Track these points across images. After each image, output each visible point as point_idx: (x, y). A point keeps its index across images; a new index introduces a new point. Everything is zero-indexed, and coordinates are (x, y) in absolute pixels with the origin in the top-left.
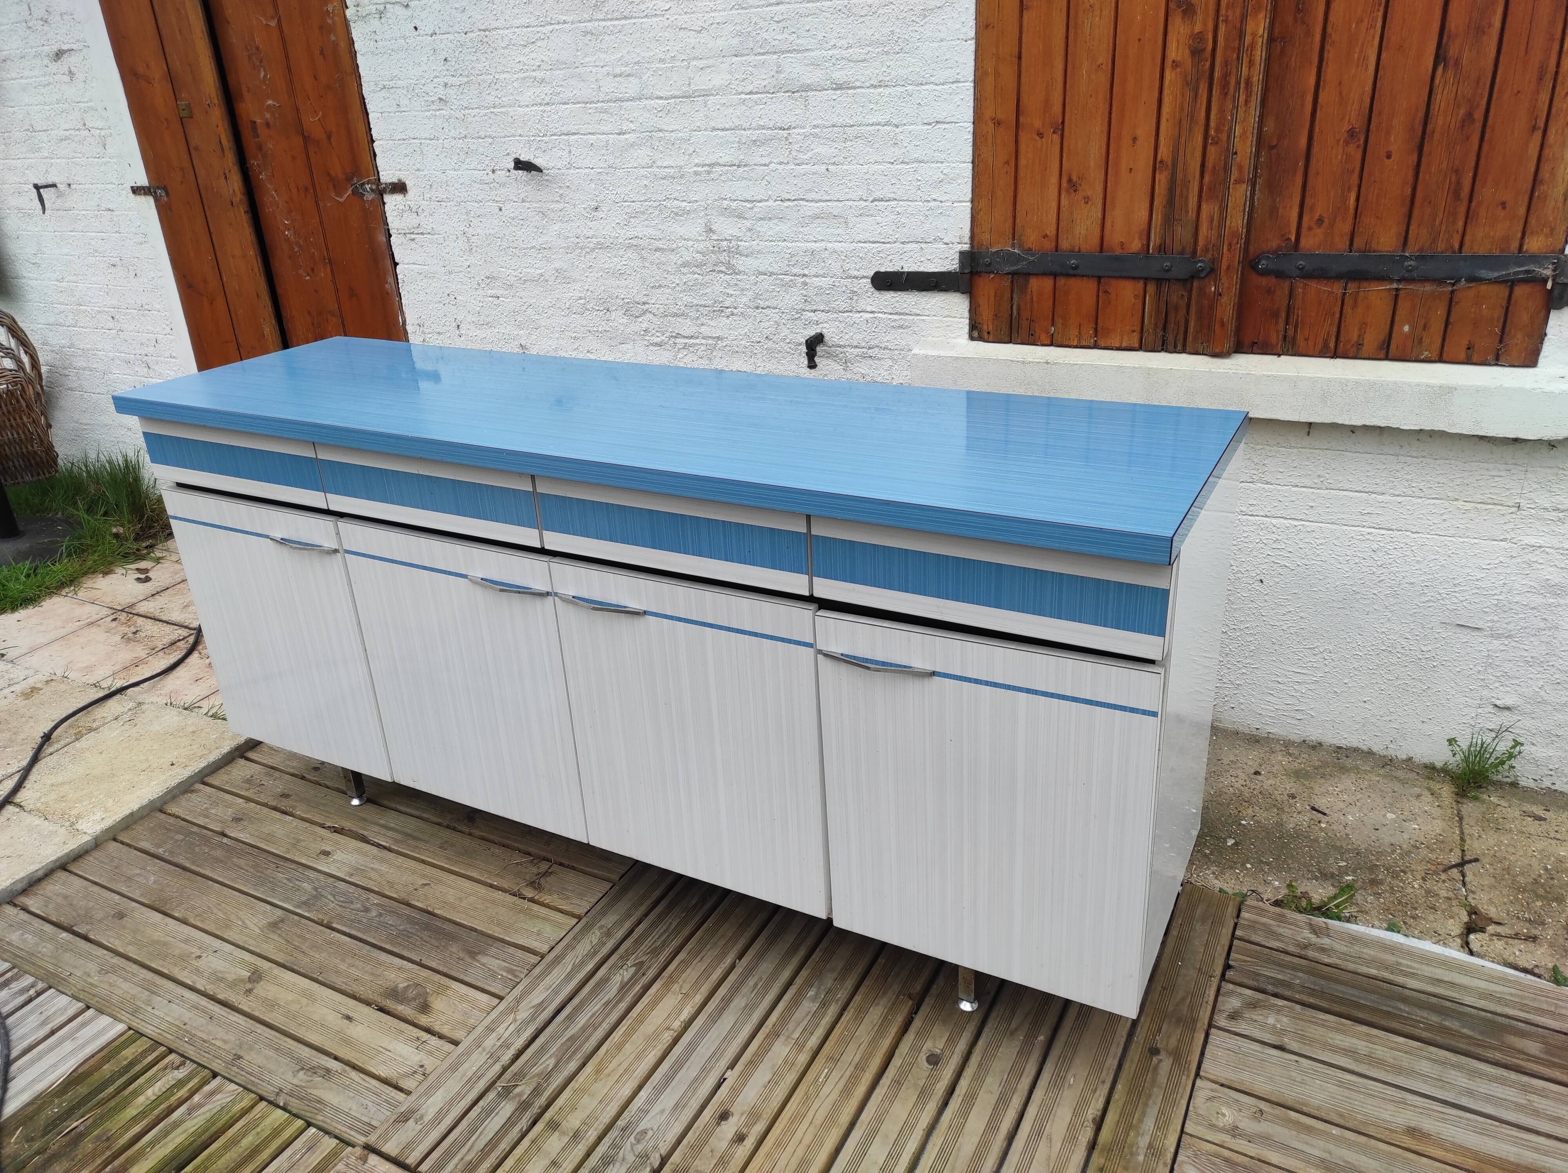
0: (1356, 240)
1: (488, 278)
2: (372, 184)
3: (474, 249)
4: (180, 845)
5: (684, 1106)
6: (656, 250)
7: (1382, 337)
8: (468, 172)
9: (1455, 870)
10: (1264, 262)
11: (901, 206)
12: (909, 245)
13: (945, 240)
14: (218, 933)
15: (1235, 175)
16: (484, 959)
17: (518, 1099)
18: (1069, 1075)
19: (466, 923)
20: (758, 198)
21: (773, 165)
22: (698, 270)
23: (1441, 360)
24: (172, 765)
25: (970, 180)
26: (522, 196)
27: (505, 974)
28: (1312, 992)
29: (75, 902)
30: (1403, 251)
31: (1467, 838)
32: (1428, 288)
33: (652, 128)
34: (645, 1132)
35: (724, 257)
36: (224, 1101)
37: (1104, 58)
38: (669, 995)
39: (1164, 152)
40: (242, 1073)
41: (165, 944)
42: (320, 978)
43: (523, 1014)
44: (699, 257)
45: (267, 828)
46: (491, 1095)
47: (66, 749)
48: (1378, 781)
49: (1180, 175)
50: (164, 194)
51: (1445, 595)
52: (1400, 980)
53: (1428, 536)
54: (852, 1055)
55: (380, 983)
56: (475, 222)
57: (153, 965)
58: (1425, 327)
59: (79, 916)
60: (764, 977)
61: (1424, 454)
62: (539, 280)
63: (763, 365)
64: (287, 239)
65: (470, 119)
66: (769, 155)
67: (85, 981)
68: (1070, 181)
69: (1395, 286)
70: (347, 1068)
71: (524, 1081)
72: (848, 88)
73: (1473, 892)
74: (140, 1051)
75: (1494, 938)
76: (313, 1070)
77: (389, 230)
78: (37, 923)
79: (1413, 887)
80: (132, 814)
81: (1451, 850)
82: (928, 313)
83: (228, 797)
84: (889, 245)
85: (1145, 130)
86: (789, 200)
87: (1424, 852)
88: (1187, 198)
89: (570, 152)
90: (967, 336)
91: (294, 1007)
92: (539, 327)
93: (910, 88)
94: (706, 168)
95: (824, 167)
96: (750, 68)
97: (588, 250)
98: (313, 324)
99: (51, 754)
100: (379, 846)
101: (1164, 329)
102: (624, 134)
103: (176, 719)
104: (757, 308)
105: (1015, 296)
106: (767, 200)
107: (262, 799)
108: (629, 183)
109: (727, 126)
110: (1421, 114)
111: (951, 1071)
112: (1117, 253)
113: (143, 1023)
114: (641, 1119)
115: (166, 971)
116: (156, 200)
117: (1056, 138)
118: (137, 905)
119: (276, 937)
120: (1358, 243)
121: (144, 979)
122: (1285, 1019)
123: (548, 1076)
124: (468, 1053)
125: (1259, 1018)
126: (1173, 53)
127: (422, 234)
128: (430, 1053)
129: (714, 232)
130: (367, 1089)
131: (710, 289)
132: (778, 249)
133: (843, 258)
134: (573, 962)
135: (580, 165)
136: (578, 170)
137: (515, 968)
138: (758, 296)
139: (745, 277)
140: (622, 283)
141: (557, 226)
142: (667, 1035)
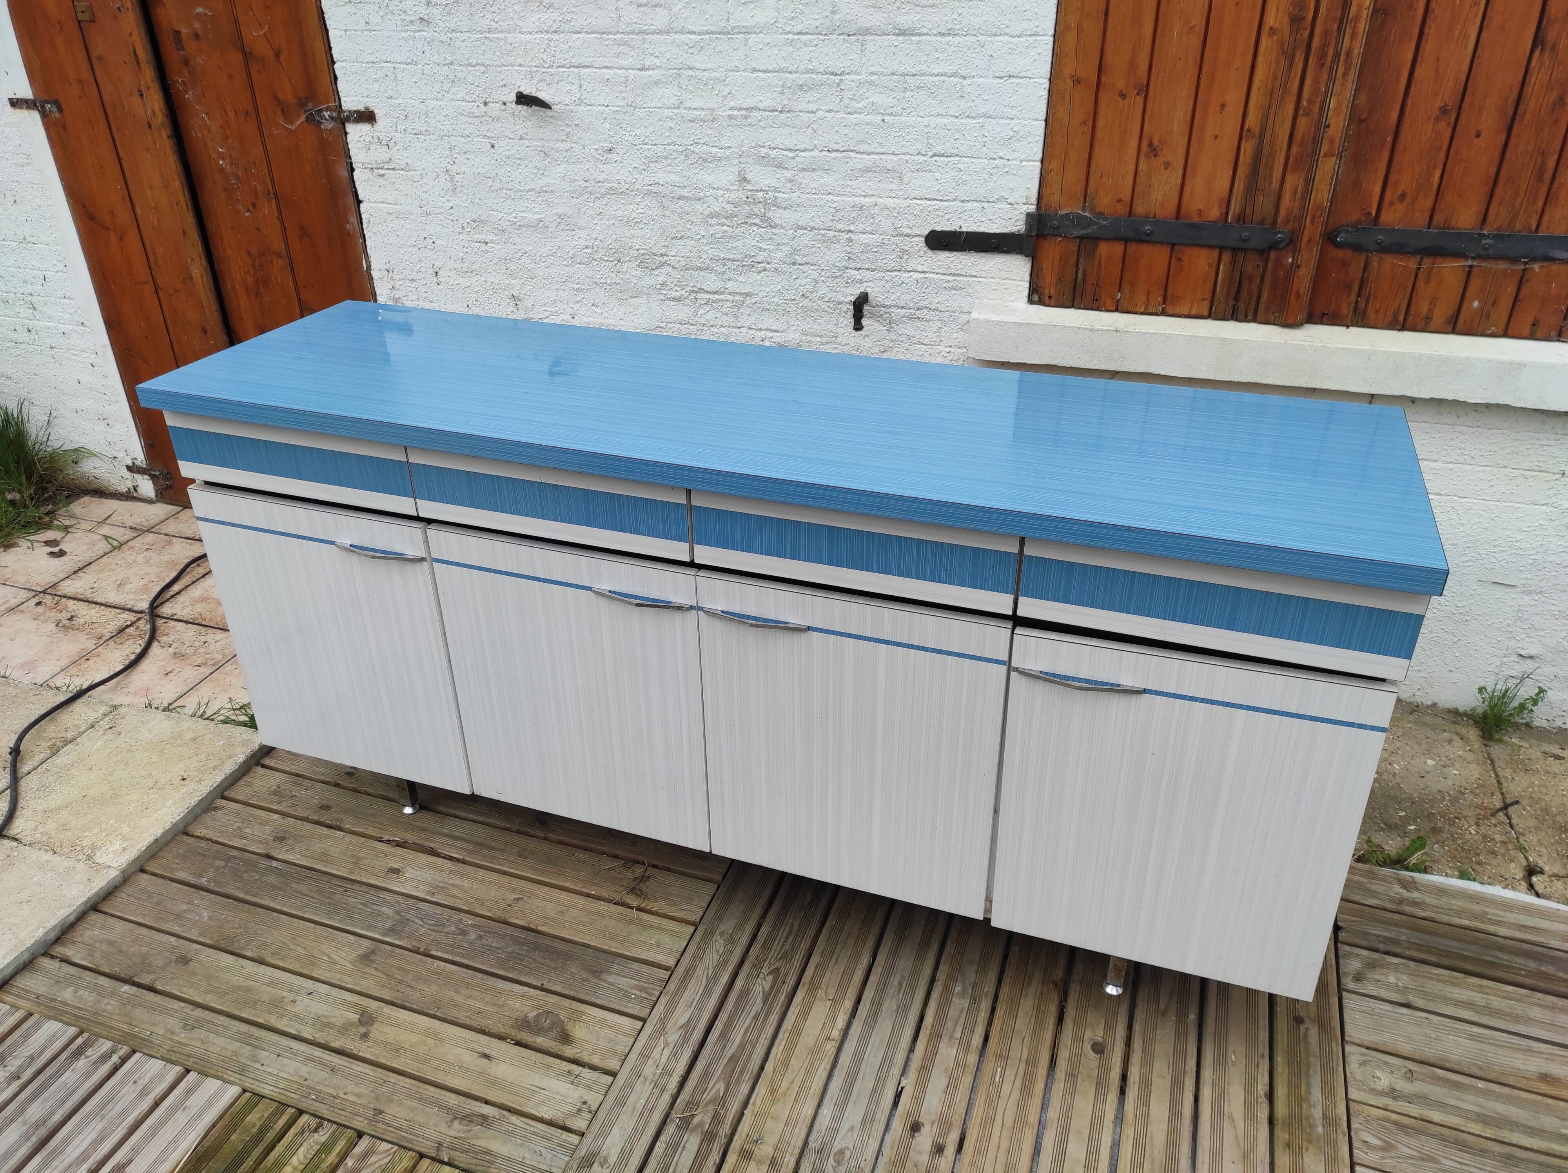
0: (1436, 217)
1: (475, 221)
2: (332, 110)
3: (459, 189)
4: (223, 873)
5: (873, 1120)
6: (679, 198)
7: (1452, 310)
8: (453, 103)
9: (1501, 814)
10: (1342, 235)
11: (964, 163)
12: (969, 204)
13: (1011, 200)
14: (305, 971)
15: (1325, 148)
16: (611, 979)
17: (700, 1130)
18: (1229, 1053)
19: (576, 939)
20: (802, 147)
21: (821, 112)
22: (727, 222)
23: (1506, 334)
24: (184, 779)
25: (1042, 138)
26: (520, 132)
27: (638, 993)
28: (1420, 948)
29: (124, 948)
30: (1481, 229)
31: (1503, 781)
32: (1502, 265)
33: (681, 66)
34: (841, 1152)
35: (758, 209)
36: (381, 1163)
37: (1198, 21)
38: (817, 1002)
39: (1253, 120)
40: (390, 1129)
41: (248, 989)
42: (438, 1014)
43: (673, 1037)
44: (729, 207)
45: (318, 847)
46: (671, 1129)
47: (44, 766)
48: (1411, 728)
49: (1266, 144)
50: (55, 110)
51: (1484, 556)
52: (1491, 928)
53: (1475, 501)
54: (1019, 1051)
55: (507, 1014)
56: (461, 159)
57: (244, 1015)
58: (1493, 304)
59: (135, 964)
60: (906, 975)
61: (1479, 423)
62: (539, 225)
63: (796, 323)
64: (221, 170)
65: (458, 44)
66: (816, 101)
67: (170, 1039)
68: (1151, 145)
69: (1470, 262)
70: (505, 1113)
71: (699, 1110)
72: (912, 34)
73: (1523, 835)
74: (266, 1115)
75: (1553, 878)
76: (468, 1118)
77: (351, 164)
78: (88, 976)
79: (1470, 833)
80: (156, 841)
81: (1493, 794)
82: (985, 274)
83: (259, 812)
84: (947, 204)
85: (1234, 99)
86: (837, 151)
87: (1469, 797)
88: (1272, 168)
89: (581, 87)
90: (1026, 299)
91: (421, 1049)
92: (535, 277)
93: (981, 38)
94: (743, 112)
95: (879, 117)
96: (801, 7)
97: (598, 195)
98: (253, 266)
99: (29, 773)
100: (451, 859)
101: (1236, 298)
102: (648, 69)
103: (165, 723)
104: (794, 264)
105: (1081, 260)
106: (812, 150)
107: (300, 813)
108: (651, 124)
109: (770, 68)
110: (1514, 95)
111: (1119, 1059)
112: (1194, 221)
113: (257, 1083)
114: (833, 1139)
115: (261, 1021)
116: (44, 115)
117: (1140, 100)
118: (198, 946)
119: (372, 971)
120: (1438, 218)
121: (239, 1032)
122: (1404, 977)
123: (722, 1101)
124: (629, 1085)
125: (1381, 978)
126: (1271, 20)
127: (393, 169)
128: (589, 1088)
129: (748, 182)
130: (534, 1133)
131: (740, 243)
132: (822, 203)
133: (895, 214)
134: (705, 974)
135: (593, 102)
136: (590, 107)
137: (646, 985)
138: (794, 252)
139: (782, 231)
140: (639, 232)
141: (561, 169)
142: (830, 1047)
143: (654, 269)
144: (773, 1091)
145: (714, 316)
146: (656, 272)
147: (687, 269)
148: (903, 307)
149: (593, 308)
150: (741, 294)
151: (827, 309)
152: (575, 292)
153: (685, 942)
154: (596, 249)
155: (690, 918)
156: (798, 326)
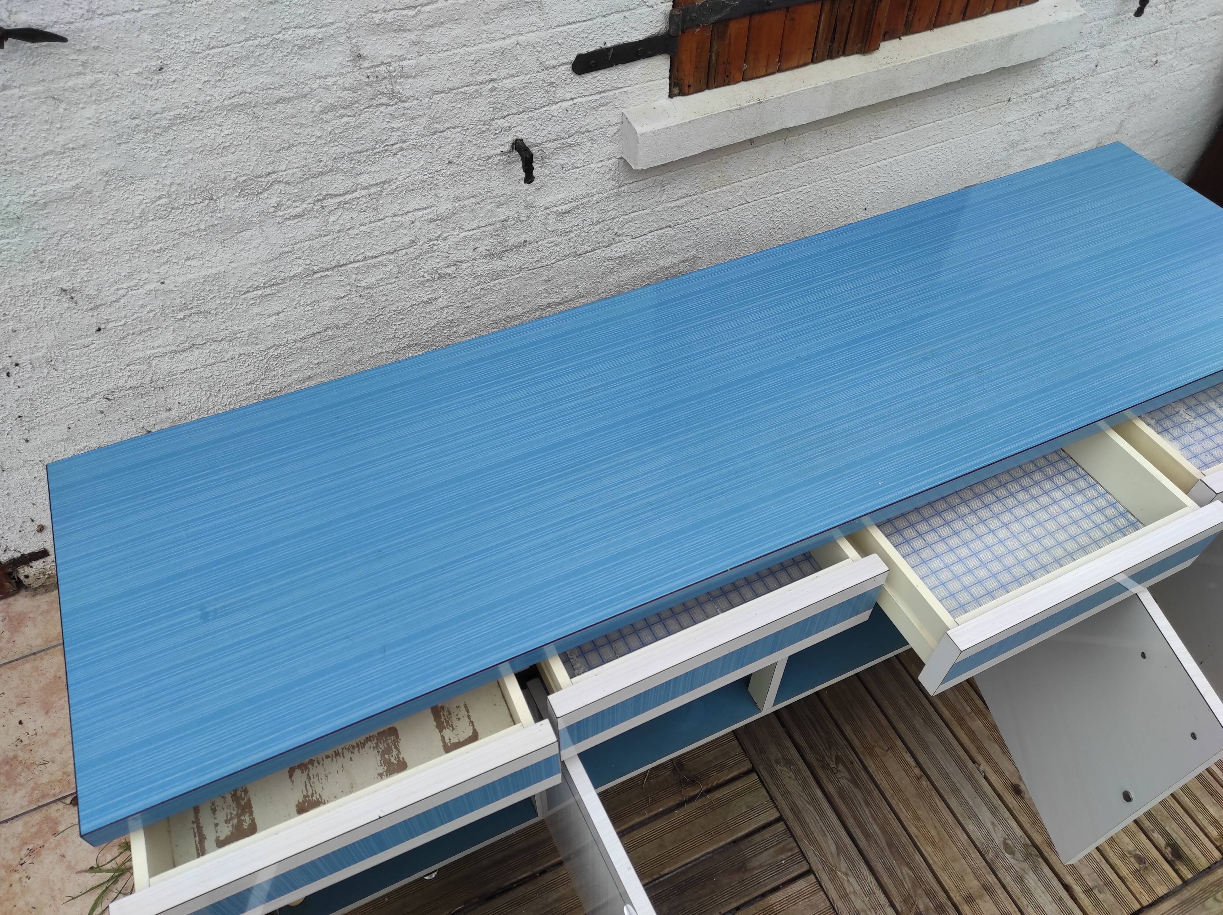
6: (277, 102)
12: (611, 17)
13: (650, 3)
22: (347, 112)
23: (993, 11)
34: (1006, 845)
35: (383, 86)
38: (885, 759)
43: (843, 865)
44: (347, 95)
71: (915, 898)
82: (630, 83)
84: (590, 23)
90: (668, 95)
92: (90, 257)
97: (158, 131)
101: (833, 40)
104: (434, 134)
105: (715, 44)
108: (215, 19)
123: (918, 879)
129: (365, 58)
131: (367, 130)
132: (457, 59)
133: (539, 49)
134: (805, 802)
135: (112, 9)
136: (110, 19)
137: (781, 845)
138: (435, 120)
139: (415, 102)
140: (230, 158)
141: (90, 111)
142: (925, 783)
143: (261, 193)
144: (933, 844)
145: (349, 218)
146: (265, 195)
147: (307, 179)
148: (555, 140)
149: (188, 263)
150: (377, 184)
151: (476, 167)
152: (157, 254)
153: (764, 791)
154: (174, 197)
155: (744, 769)
156: (449, 194)
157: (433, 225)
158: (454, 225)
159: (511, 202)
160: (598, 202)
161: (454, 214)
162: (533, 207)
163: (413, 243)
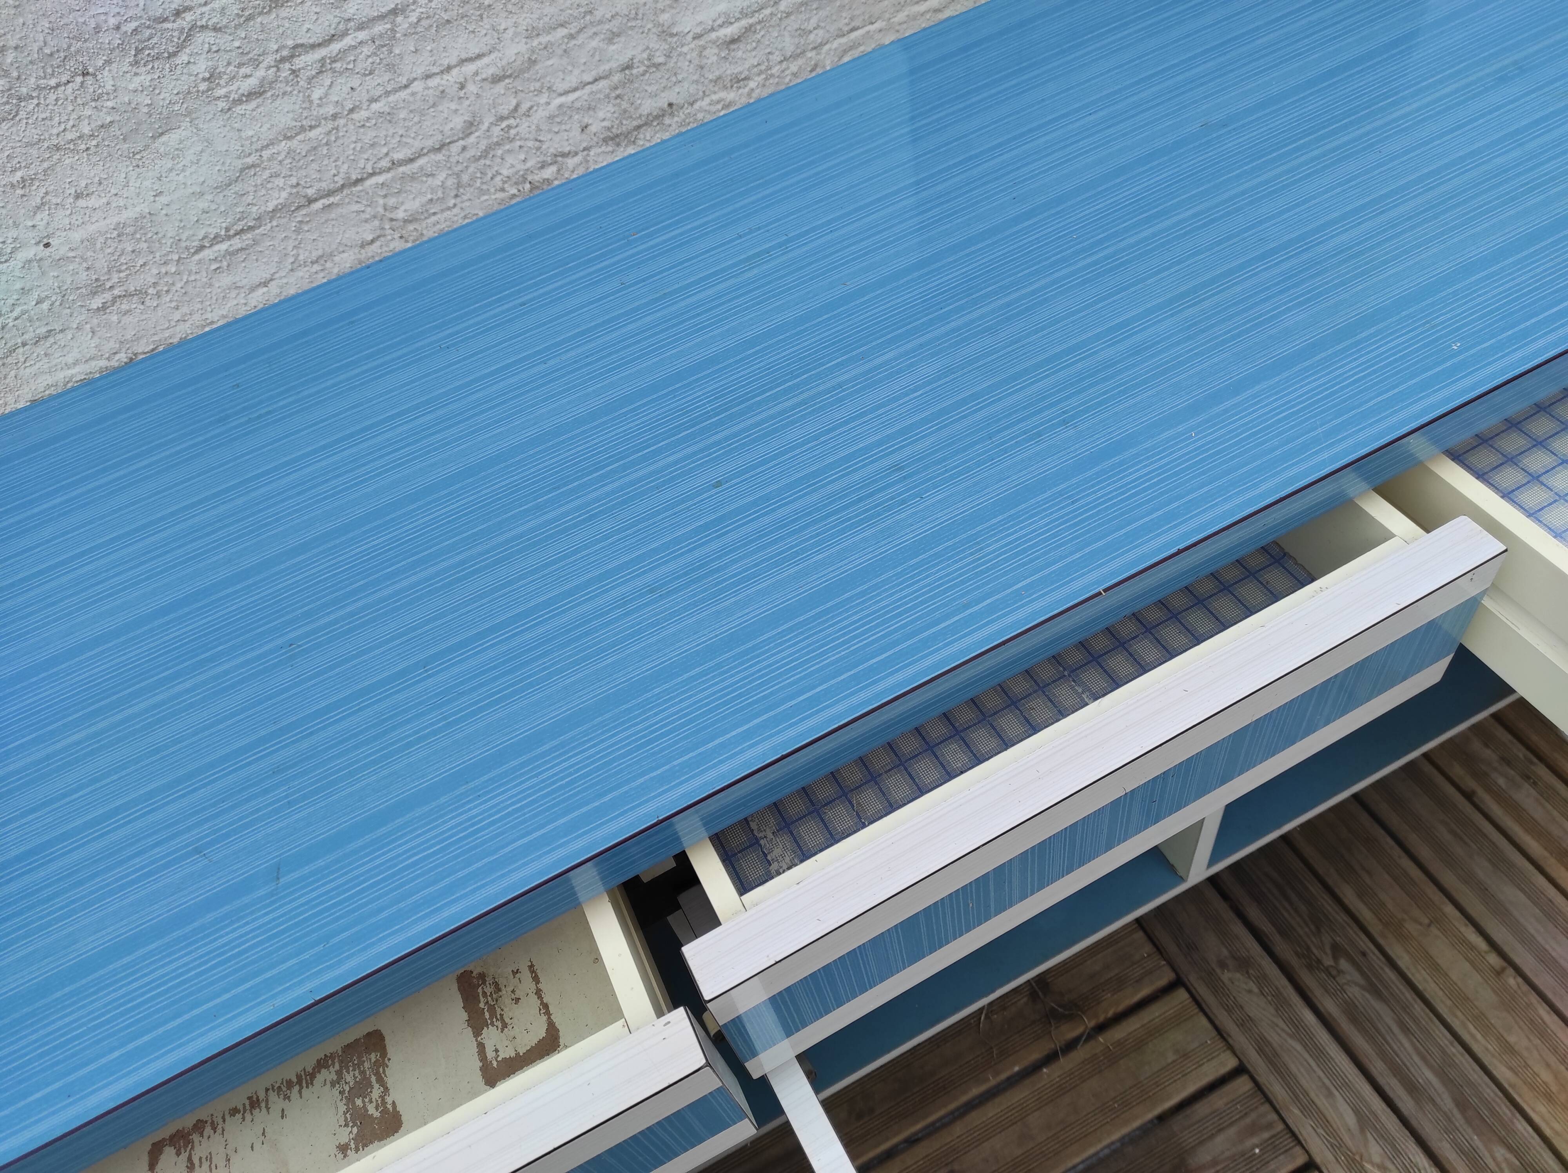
134: (1283, 1035)
137: (1248, 1120)
142: (1512, 980)
143: (174, 54)
144: (1549, 1097)
145: (346, 89)
146: (183, 57)
147: (250, 18)
149: (81, 203)
150: (382, 17)
152: (20, 192)
153: (1204, 1021)
154: (15, 74)
155: (1162, 982)
156: (516, 25)
157: (500, 88)
158: (538, 85)
159: (632, 28)
160: (789, 14)
161: (532, 62)
162: (672, 35)
163: (470, 126)
